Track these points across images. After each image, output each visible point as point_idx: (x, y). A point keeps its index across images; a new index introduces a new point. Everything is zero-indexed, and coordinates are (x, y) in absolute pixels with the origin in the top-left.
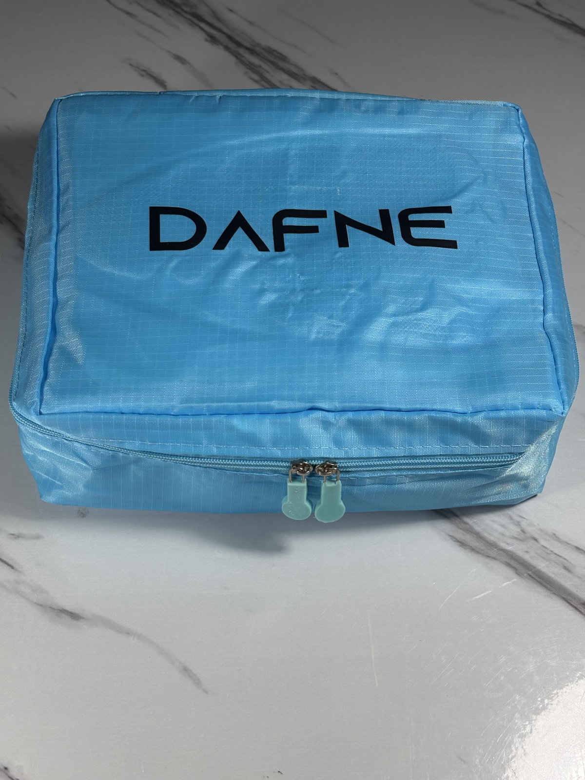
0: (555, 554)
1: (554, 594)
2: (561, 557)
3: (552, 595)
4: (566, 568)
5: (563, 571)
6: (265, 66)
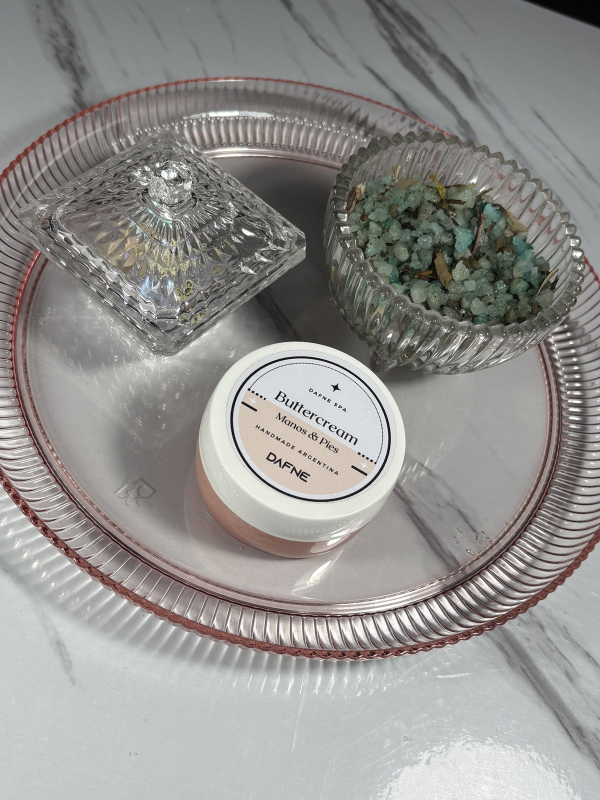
0: (560, 653)
1: (546, 703)
2: (566, 659)
3: (543, 704)
4: (567, 675)
5: (563, 678)
6: (398, 27)
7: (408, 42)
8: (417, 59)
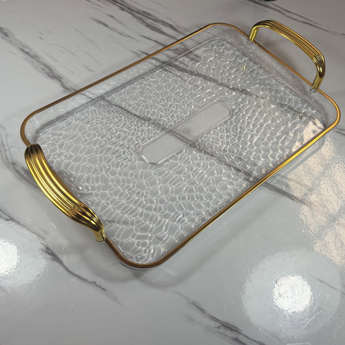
6: (143, 18)
7: (149, 21)
8: (155, 26)
